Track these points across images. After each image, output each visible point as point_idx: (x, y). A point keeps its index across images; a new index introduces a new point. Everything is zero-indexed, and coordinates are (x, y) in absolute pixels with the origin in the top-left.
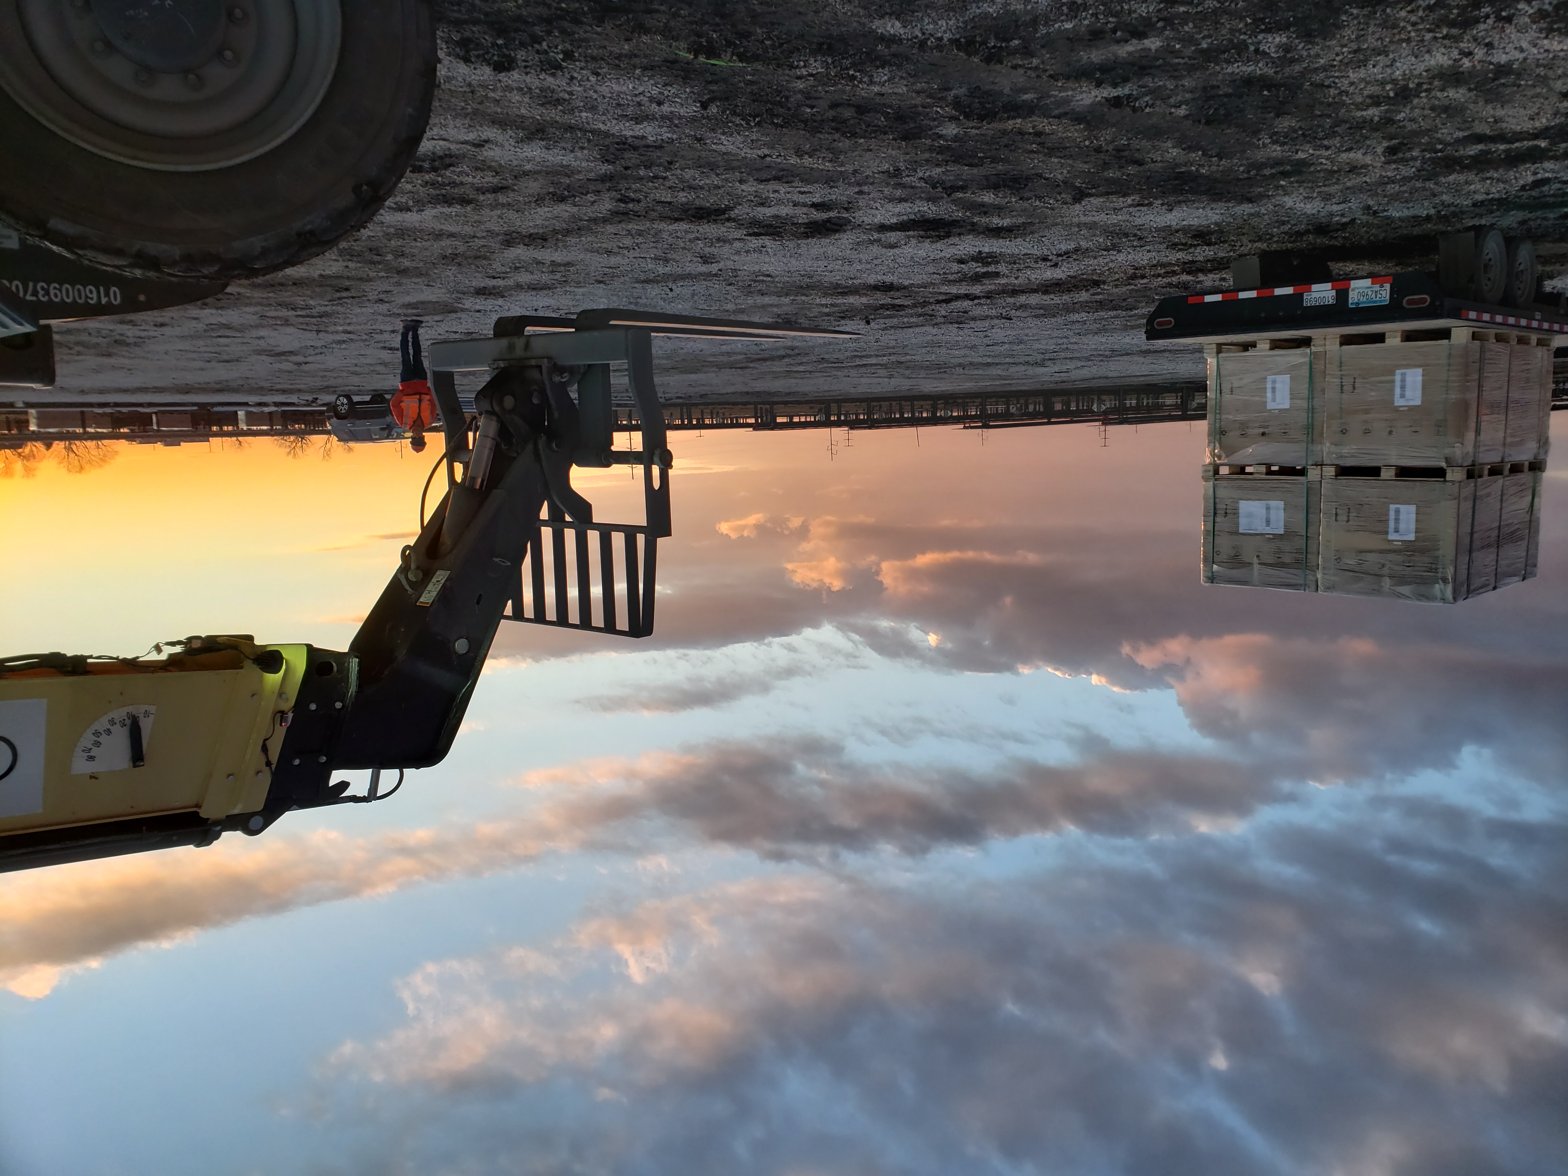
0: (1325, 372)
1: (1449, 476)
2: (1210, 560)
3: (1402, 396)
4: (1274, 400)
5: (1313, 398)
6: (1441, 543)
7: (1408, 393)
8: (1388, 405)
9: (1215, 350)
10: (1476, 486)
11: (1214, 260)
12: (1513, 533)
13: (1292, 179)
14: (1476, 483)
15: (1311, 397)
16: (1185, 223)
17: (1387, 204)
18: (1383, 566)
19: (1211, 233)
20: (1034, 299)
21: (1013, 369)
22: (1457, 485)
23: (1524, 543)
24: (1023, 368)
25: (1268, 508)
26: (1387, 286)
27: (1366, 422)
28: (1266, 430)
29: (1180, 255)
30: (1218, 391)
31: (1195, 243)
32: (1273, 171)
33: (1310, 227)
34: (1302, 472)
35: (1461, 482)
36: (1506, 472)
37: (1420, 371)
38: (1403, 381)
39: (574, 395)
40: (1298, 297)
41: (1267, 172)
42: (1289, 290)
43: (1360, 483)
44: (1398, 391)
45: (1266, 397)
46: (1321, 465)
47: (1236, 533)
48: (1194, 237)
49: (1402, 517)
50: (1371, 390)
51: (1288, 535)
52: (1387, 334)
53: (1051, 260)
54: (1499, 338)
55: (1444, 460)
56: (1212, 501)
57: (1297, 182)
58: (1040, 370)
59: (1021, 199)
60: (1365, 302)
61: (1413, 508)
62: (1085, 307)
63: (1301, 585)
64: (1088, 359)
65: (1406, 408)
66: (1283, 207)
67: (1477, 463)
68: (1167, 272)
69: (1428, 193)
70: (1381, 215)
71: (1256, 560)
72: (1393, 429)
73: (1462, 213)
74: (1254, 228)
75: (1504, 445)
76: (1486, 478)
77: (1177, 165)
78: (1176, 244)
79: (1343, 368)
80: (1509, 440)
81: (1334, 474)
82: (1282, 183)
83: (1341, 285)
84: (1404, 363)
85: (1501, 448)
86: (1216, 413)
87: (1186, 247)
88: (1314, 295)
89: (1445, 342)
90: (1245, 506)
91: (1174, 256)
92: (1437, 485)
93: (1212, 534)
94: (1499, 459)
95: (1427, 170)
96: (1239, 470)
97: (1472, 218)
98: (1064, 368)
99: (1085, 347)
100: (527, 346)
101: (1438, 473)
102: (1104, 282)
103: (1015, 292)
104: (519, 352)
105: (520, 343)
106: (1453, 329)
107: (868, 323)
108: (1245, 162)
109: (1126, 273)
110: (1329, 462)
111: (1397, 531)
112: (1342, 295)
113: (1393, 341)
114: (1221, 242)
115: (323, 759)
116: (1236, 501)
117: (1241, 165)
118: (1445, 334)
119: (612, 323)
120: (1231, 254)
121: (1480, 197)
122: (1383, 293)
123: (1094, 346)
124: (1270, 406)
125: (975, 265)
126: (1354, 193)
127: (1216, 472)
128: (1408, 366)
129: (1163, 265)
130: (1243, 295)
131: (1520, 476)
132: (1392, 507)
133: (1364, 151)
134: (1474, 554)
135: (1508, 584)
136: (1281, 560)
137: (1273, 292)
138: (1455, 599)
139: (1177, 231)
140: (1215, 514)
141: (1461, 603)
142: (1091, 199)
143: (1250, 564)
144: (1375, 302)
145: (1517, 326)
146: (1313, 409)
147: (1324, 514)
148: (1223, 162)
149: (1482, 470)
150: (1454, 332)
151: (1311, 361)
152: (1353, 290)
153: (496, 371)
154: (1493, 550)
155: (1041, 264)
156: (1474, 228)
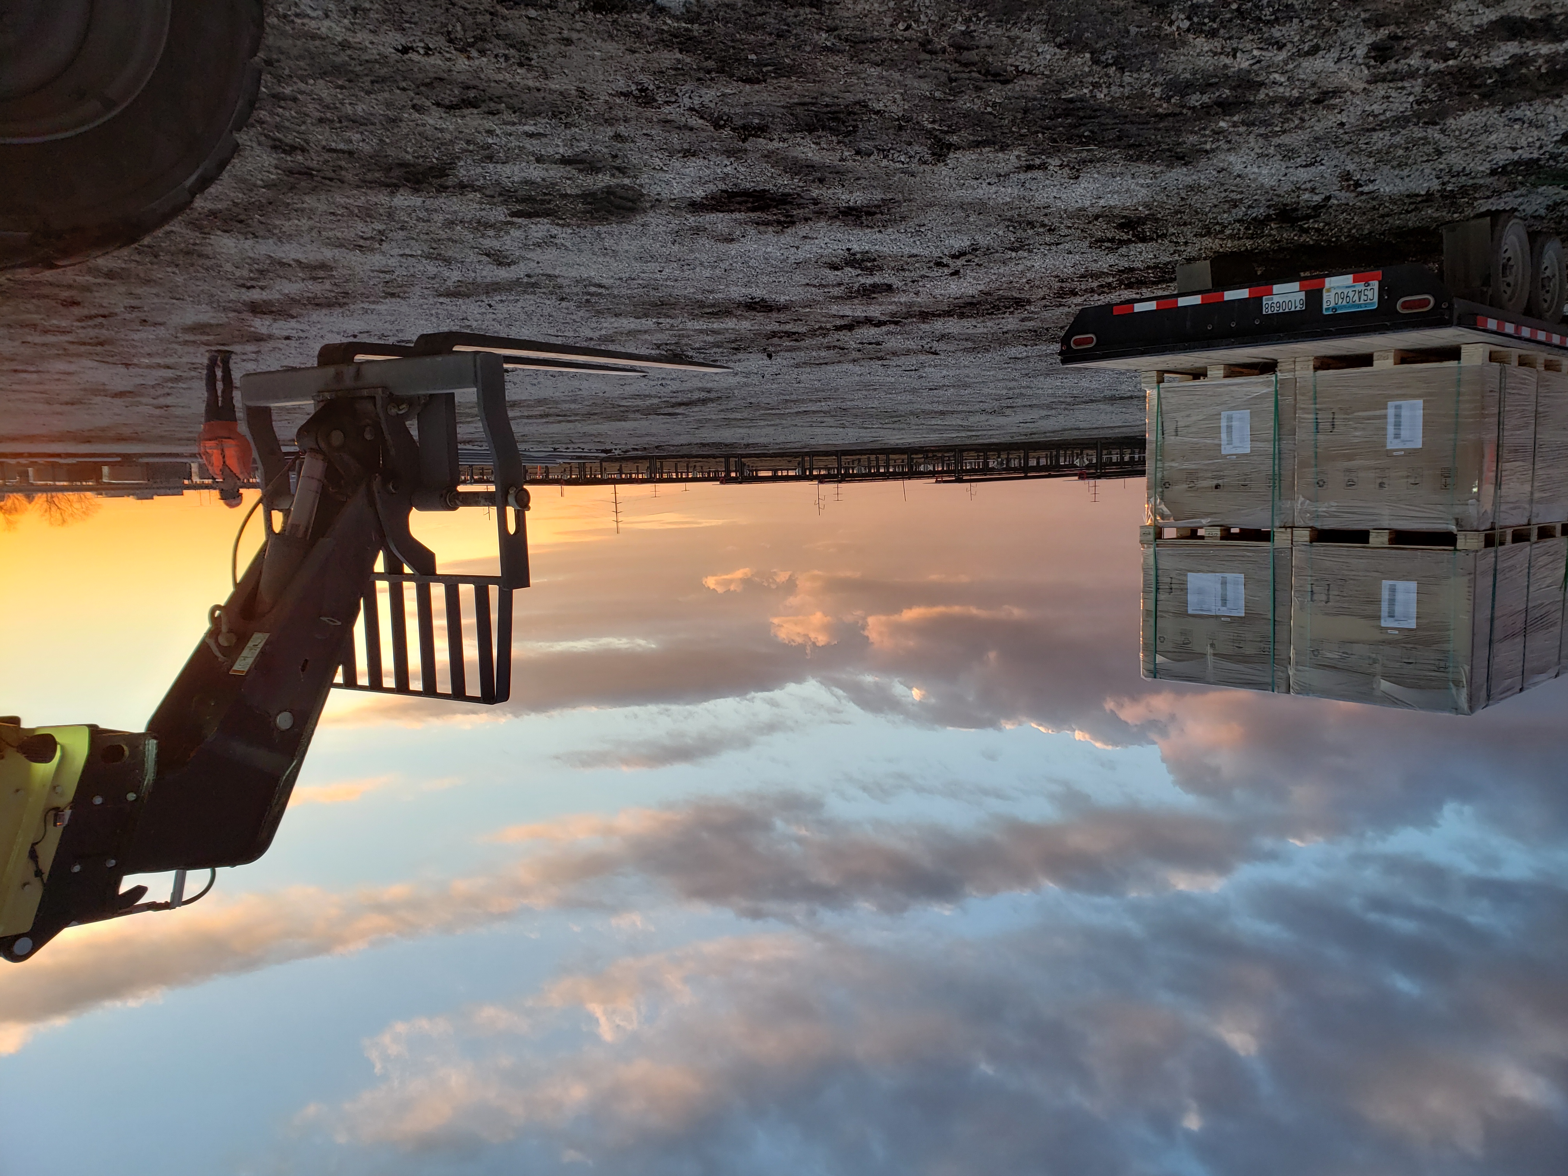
0: (1295, 405)
1: (1460, 544)
2: (1153, 647)
3: (1397, 436)
4: (1230, 442)
5: (1279, 440)
6: (1451, 633)
7: (1405, 433)
8: (1379, 450)
9: (1155, 379)
10: (1496, 557)
11: (1156, 267)
12: (1542, 617)
13: (1235, 118)
14: (1496, 552)
15: (1278, 438)
16: (1102, 202)
17: (1373, 170)
18: (1375, 661)
19: (1141, 221)
20: (953, 326)
21: (973, 419)
22: (1472, 555)
23: (1556, 630)
24: (983, 417)
25: (1224, 583)
26: (1375, 284)
27: (1349, 470)
28: (1220, 482)
29: (1112, 259)
30: (1160, 432)
31: (1125, 237)
32: (1205, 98)
33: (1272, 212)
34: (1265, 536)
35: (1477, 551)
36: (1534, 537)
37: (1420, 402)
38: (1398, 416)
39: (414, 433)
40: (1256, 302)
41: (1195, 99)
42: (1243, 293)
43: (1344, 551)
44: (1391, 430)
45: (1220, 438)
46: (1292, 527)
47: (1185, 614)
48: (1121, 227)
49: (1400, 597)
50: (1355, 428)
51: (1250, 618)
52: (1375, 355)
53: (947, 266)
54: (1523, 362)
55: (1454, 522)
56: (1153, 573)
57: (1243, 123)
58: (1001, 420)
59: (858, 152)
60: (1344, 307)
61: (1413, 585)
62: (1017, 337)
63: (1267, 684)
64: (1049, 407)
65: (1403, 453)
66: (1230, 173)
67: (1497, 526)
68: (1102, 286)
69: (1429, 149)
70: (1366, 189)
71: (1210, 650)
72: (1385, 480)
73: (1476, 187)
74: (1197, 213)
75: (1531, 501)
76: (1509, 545)
77: (1062, 85)
78: (1101, 240)
79: (1318, 401)
80: (1537, 495)
81: (1308, 539)
82: (1222, 124)
83: (1313, 284)
84: (1399, 392)
85: (1527, 506)
86: (1156, 460)
87: (1116, 244)
88: (1276, 299)
89: (1453, 364)
90: (1194, 580)
91: (1106, 261)
92: (1446, 556)
93: (1154, 615)
94: (1524, 521)
95: (1431, 101)
96: (1188, 533)
97: (1488, 197)
98: (1028, 418)
99: (1040, 392)
100: (358, 375)
101: (1447, 539)
102: (1029, 302)
103: (925, 316)
104: (348, 382)
105: (349, 371)
106: (1463, 346)
107: (770, 356)
108: (1160, 79)
109: (1050, 288)
110: (1302, 524)
111: (1391, 615)
112: (1314, 297)
113: (1384, 364)
114: (1158, 236)
115: (112, 863)
116: (1184, 573)
117: (1155, 85)
118: (1452, 353)
119: (456, 348)
120: (1176, 257)
121: (1502, 157)
122: (1370, 294)
123: (1050, 391)
124: (1226, 450)
125: (854, 272)
126: (1326, 148)
127: (1159, 534)
128: (1404, 397)
129: (1095, 276)
130: (1183, 302)
131: (1549, 542)
132: (1386, 583)
133: (1336, 55)
134: (1496, 646)
135: (1535, 684)
136: (1242, 651)
137: (1223, 296)
138: (1472, 709)
139: (1097, 217)
140: (1157, 589)
141: (1480, 713)
142: (958, 154)
143: (1203, 655)
144: (1359, 306)
145: (1547, 344)
146: (1280, 453)
147: (1295, 591)
148: (1127, 78)
149: (1503, 535)
150: (1465, 350)
151: (1276, 391)
152: (1329, 291)
153: (322, 404)
154: (1519, 640)
155: (937, 272)
156: (1488, 213)
